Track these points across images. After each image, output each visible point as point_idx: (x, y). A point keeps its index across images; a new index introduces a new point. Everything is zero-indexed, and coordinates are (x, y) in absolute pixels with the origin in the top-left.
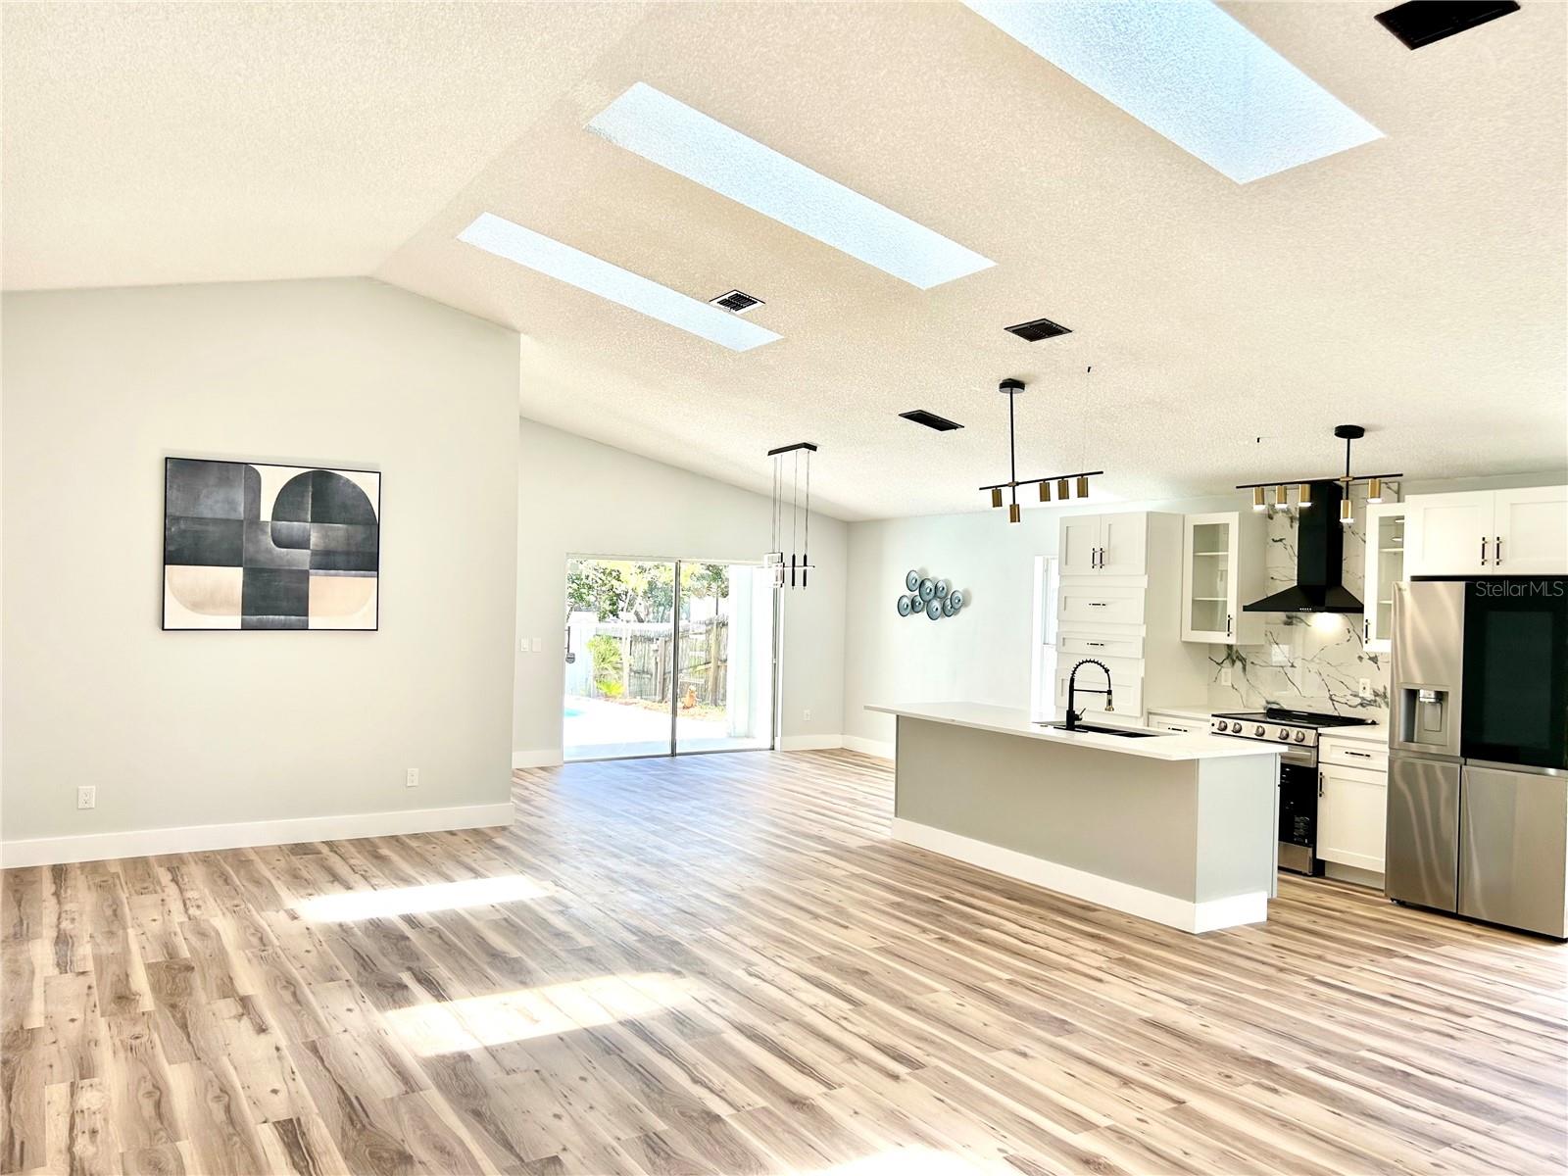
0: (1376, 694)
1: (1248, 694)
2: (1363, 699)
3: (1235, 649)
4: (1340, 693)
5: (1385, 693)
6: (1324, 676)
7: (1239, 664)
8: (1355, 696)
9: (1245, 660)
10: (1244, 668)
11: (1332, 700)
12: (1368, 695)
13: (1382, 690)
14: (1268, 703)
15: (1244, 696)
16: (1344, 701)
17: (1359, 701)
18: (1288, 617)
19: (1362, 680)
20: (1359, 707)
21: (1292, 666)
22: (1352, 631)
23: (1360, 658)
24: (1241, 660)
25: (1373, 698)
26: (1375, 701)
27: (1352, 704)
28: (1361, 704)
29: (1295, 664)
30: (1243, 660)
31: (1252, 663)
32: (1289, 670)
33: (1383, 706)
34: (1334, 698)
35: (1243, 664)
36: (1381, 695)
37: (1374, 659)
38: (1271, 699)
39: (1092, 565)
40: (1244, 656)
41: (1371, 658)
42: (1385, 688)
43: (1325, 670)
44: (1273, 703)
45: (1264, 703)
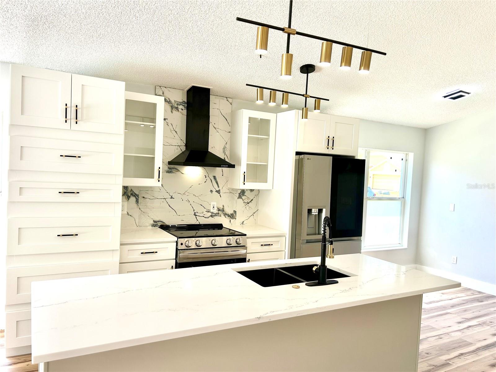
0: (219, 210)
2: (212, 213)
3: (130, 189)
4: (199, 210)
5: (223, 209)
6: (191, 202)
7: (133, 199)
8: (208, 212)
9: (138, 196)
10: (137, 201)
11: (196, 216)
12: (215, 211)
13: (222, 207)
14: (154, 221)
15: (137, 221)
16: (202, 215)
17: (210, 214)
18: (169, 168)
19: (212, 203)
20: (210, 218)
21: (172, 198)
22: (207, 177)
23: (211, 191)
24: (134, 196)
25: (217, 212)
26: (218, 213)
27: (207, 217)
28: (211, 216)
29: (173, 197)
30: (136, 196)
31: (144, 197)
32: (169, 200)
33: (222, 215)
34: (196, 214)
35: (136, 198)
36: (221, 210)
37: (218, 192)
38: (157, 219)
39: (65, 119)
40: (137, 193)
41: (217, 191)
42: (223, 206)
43: (191, 199)
44: (159, 221)
45: (152, 222)
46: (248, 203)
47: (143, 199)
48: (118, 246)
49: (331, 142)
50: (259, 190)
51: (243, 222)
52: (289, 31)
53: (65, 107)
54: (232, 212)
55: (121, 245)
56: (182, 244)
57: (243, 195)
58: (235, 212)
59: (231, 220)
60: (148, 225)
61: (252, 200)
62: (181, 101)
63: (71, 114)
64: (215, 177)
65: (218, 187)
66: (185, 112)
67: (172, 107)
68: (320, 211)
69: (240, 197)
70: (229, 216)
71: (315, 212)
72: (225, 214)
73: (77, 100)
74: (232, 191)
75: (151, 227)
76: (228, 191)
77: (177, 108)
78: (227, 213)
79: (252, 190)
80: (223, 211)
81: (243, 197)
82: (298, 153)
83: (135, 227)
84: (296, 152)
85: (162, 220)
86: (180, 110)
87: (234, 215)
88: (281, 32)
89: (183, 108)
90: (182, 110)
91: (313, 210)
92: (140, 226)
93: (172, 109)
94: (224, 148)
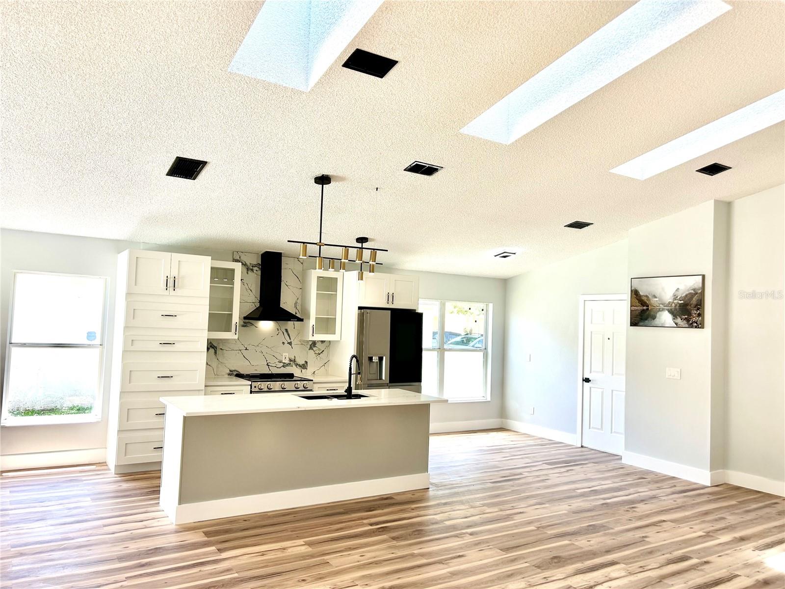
0: (290, 360)
1: (217, 367)
2: (284, 363)
3: (211, 342)
4: (273, 361)
6: (264, 354)
7: (212, 350)
8: (280, 362)
9: (216, 348)
10: (216, 353)
11: (269, 366)
12: (287, 361)
13: (293, 358)
14: (230, 371)
15: (215, 370)
16: (274, 365)
17: (282, 364)
18: (244, 323)
19: (284, 354)
21: (246, 349)
22: (279, 330)
23: (283, 343)
24: (213, 348)
25: (289, 362)
26: (290, 364)
27: (279, 367)
28: (283, 366)
31: (221, 349)
32: (244, 352)
33: (294, 366)
34: (269, 364)
35: (215, 350)
36: (293, 361)
37: (290, 343)
38: (233, 369)
39: (165, 287)
40: (216, 345)
41: (288, 343)
42: (295, 357)
43: (265, 350)
44: (234, 371)
45: (228, 372)
46: (319, 354)
47: (221, 350)
48: (203, 387)
49: (390, 297)
50: (330, 341)
51: (314, 372)
52: (320, 244)
53: (166, 278)
54: (304, 363)
55: (205, 386)
56: (255, 387)
57: (314, 346)
58: (306, 362)
59: (303, 370)
60: (224, 374)
61: (323, 351)
62: (256, 263)
63: (171, 283)
64: (286, 330)
65: (290, 339)
66: (259, 273)
67: (248, 269)
68: (381, 359)
69: (311, 348)
70: (300, 366)
71: (375, 359)
72: (297, 365)
73: (174, 273)
74: (303, 343)
75: (227, 376)
76: (300, 343)
77: (252, 270)
78: (299, 364)
79: (323, 342)
80: (295, 361)
81: (315, 349)
82: (360, 308)
83: (214, 376)
84: (359, 307)
85: (237, 369)
86: (255, 271)
87: (306, 365)
88: (316, 245)
89: (258, 269)
90: (257, 271)
91: (374, 357)
92: (218, 375)
93: (248, 270)
94: (296, 303)
